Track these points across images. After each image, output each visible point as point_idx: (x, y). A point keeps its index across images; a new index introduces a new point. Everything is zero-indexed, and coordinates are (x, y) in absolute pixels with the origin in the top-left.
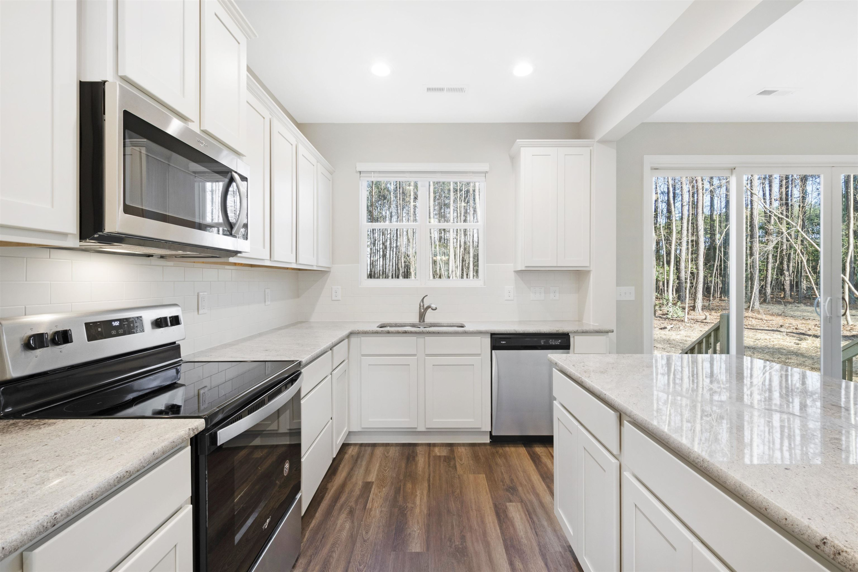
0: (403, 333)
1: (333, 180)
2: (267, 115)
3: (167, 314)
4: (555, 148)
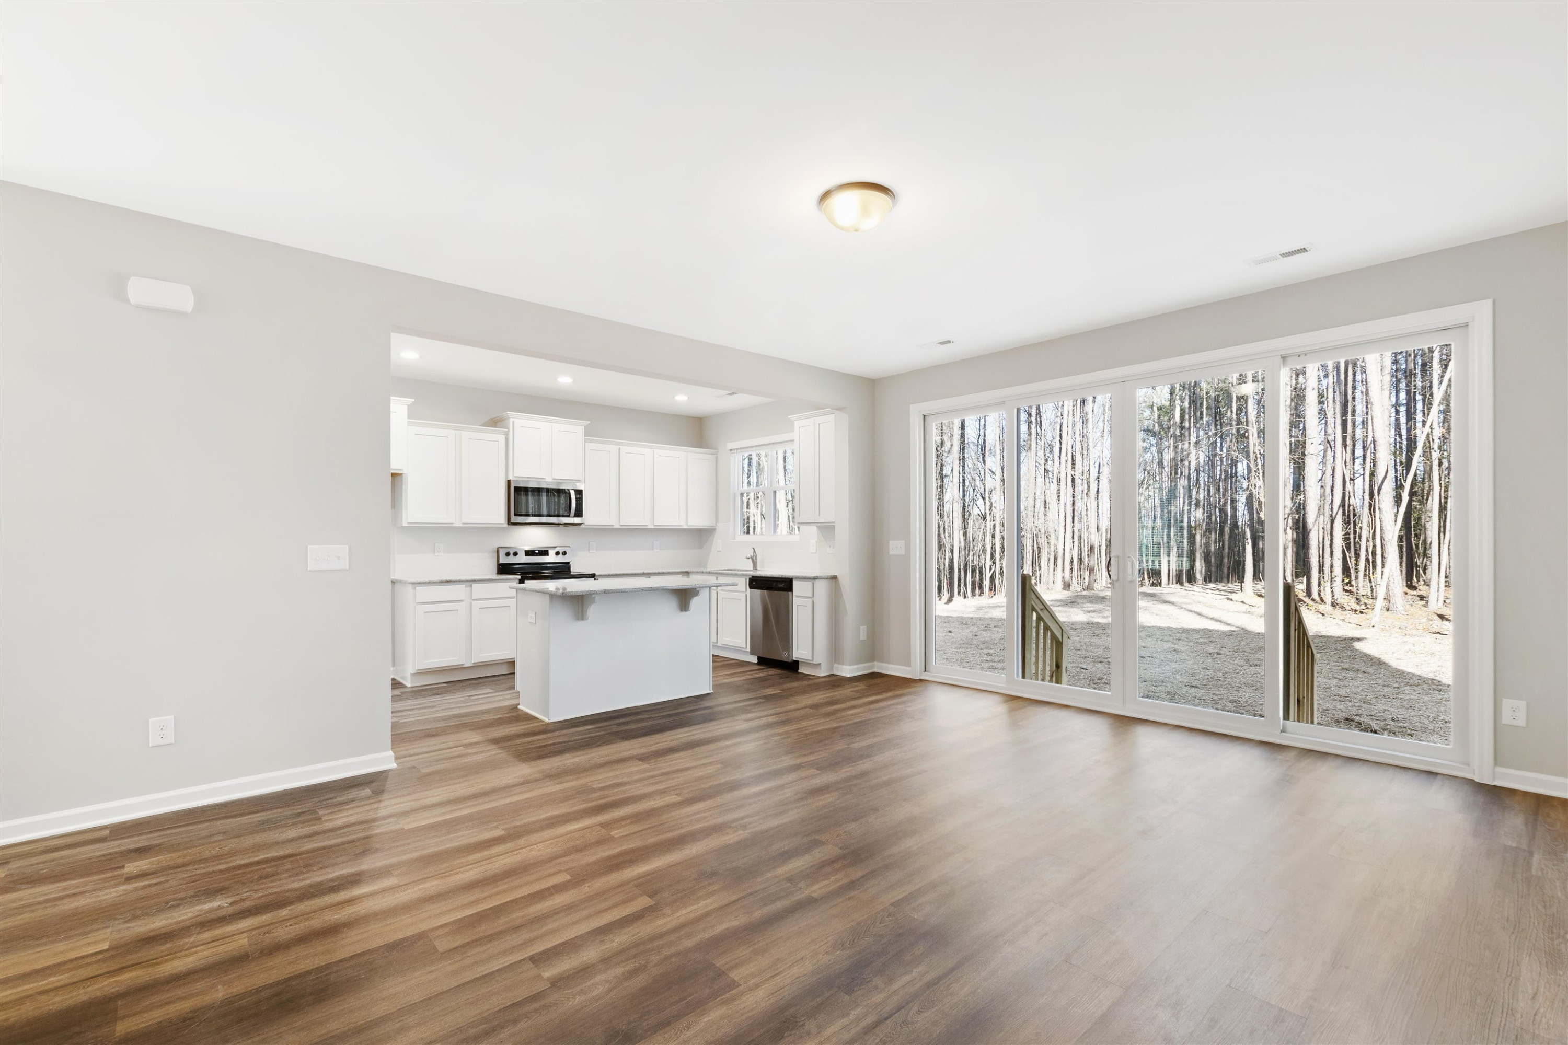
1: (716, 458)
2: (613, 448)
3: (561, 550)
4: (813, 419)
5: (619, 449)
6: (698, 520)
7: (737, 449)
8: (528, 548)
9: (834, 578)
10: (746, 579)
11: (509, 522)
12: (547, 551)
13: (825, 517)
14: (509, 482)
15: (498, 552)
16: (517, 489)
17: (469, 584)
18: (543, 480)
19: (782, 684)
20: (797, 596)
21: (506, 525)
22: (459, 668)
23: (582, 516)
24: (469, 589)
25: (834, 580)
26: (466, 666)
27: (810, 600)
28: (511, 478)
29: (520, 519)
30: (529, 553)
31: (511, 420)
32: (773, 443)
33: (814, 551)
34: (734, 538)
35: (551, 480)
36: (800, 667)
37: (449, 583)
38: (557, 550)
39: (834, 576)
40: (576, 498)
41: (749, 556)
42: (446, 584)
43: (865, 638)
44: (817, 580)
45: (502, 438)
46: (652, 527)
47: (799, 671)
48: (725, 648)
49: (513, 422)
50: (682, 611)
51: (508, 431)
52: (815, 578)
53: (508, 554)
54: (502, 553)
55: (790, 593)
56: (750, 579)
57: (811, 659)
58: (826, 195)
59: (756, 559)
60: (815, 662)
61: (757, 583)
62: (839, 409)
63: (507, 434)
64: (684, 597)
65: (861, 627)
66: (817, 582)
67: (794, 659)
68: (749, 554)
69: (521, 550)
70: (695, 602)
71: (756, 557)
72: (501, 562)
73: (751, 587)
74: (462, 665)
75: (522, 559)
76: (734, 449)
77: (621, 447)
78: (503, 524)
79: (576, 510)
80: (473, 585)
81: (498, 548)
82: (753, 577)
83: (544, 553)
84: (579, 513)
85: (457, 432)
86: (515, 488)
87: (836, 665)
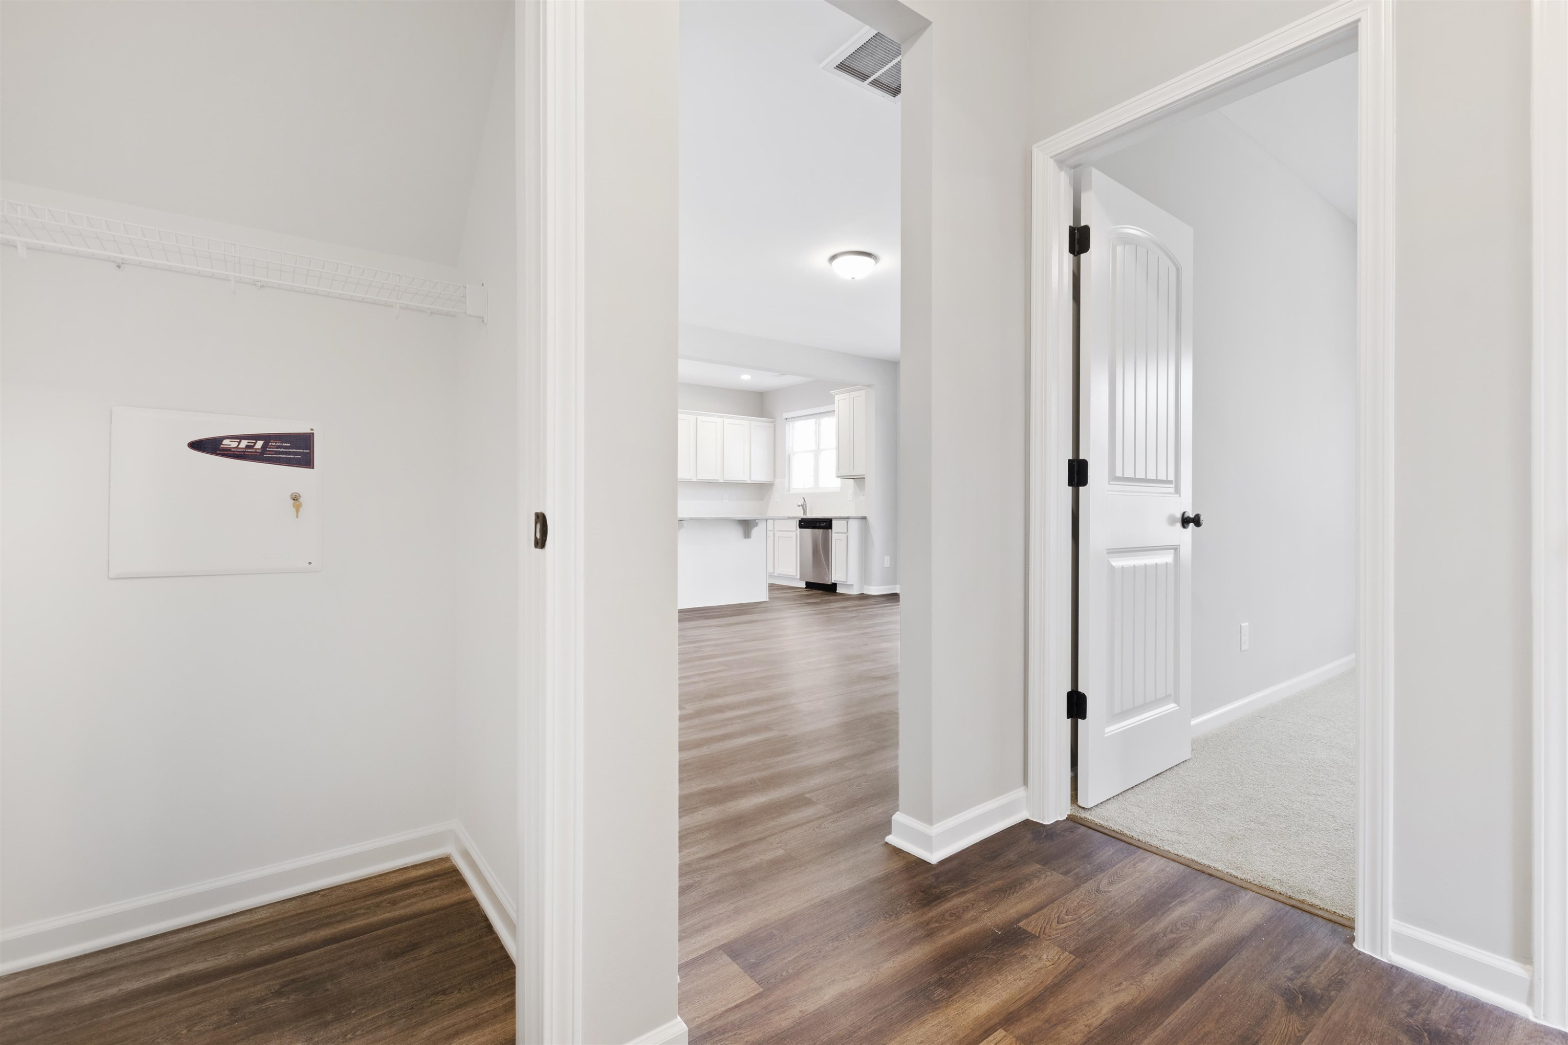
1: (775, 426)
4: (849, 393)
5: (697, 418)
6: (759, 476)
7: (791, 418)
9: (864, 518)
10: (797, 521)
13: (858, 472)
19: (822, 597)
20: (836, 533)
25: (864, 520)
27: (845, 535)
32: (820, 413)
33: (851, 499)
34: (789, 491)
36: (838, 588)
39: (864, 517)
41: (800, 504)
43: (889, 566)
44: (850, 520)
47: (837, 592)
48: (780, 577)
50: (745, 538)
52: (848, 518)
55: (830, 530)
56: (800, 521)
57: (845, 580)
58: (833, 258)
59: (806, 507)
60: (848, 583)
61: (805, 524)
62: (869, 386)
64: (747, 526)
65: (885, 557)
66: (851, 521)
67: (833, 582)
68: (802, 502)
70: (755, 532)
71: (806, 505)
73: (801, 527)
76: (789, 418)
77: (725, 419)
82: (802, 519)
87: (865, 587)
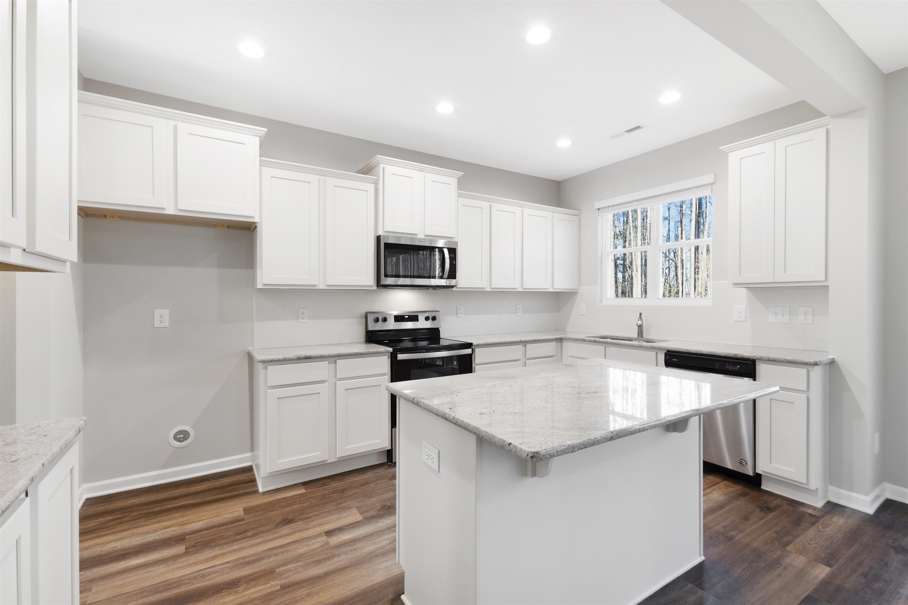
0: (594, 342)
2: (485, 205)
3: (431, 315)
8: (396, 313)
11: (379, 284)
12: (417, 316)
14: (378, 238)
15: (366, 317)
16: (388, 246)
17: (333, 359)
18: (415, 237)
21: (375, 288)
22: (323, 465)
23: (455, 278)
24: (332, 366)
26: (330, 461)
28: (380, 233)
29: (390, 281)
30: (399, 319)
31: (382, 166)
35: (423, 237)
37: (309, 360)
38: (427, 315)
40: (450, 258)
42: (306, 360)
45: (371, 187)
46: (521, 290)
49: (383, 168)
51: (378, 179)
53: (377, 320)
54: (371, 319)
63: (376, 183)
69: (390, 315)
72: (370, 328)
74: (326, 461)
75: (392, 325)
78: (372, 286)
79: (450, 271)
80: (337, 361)
81: (366, 313)
83: (414, 318)
84: (452, 274)
85: (322, 178)
86: (386, 244)
